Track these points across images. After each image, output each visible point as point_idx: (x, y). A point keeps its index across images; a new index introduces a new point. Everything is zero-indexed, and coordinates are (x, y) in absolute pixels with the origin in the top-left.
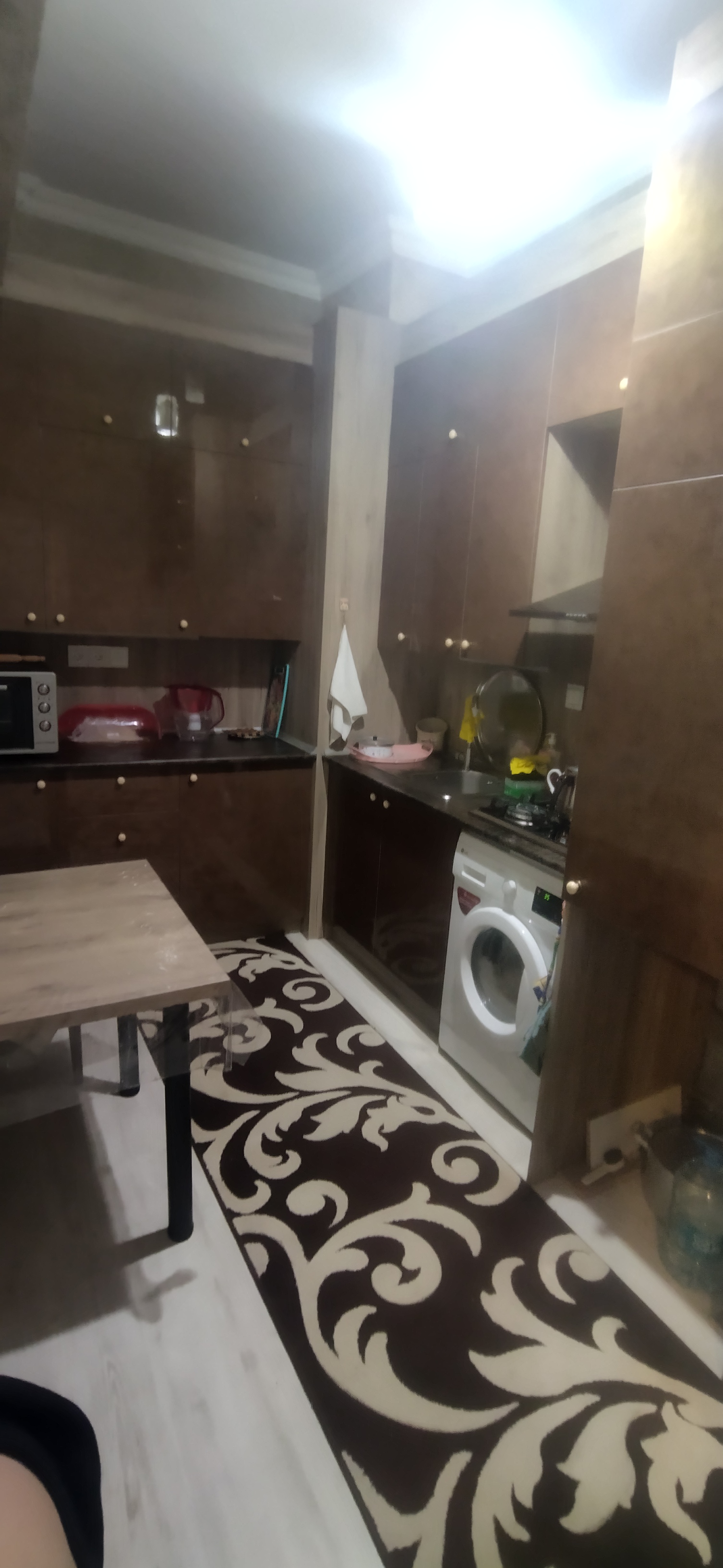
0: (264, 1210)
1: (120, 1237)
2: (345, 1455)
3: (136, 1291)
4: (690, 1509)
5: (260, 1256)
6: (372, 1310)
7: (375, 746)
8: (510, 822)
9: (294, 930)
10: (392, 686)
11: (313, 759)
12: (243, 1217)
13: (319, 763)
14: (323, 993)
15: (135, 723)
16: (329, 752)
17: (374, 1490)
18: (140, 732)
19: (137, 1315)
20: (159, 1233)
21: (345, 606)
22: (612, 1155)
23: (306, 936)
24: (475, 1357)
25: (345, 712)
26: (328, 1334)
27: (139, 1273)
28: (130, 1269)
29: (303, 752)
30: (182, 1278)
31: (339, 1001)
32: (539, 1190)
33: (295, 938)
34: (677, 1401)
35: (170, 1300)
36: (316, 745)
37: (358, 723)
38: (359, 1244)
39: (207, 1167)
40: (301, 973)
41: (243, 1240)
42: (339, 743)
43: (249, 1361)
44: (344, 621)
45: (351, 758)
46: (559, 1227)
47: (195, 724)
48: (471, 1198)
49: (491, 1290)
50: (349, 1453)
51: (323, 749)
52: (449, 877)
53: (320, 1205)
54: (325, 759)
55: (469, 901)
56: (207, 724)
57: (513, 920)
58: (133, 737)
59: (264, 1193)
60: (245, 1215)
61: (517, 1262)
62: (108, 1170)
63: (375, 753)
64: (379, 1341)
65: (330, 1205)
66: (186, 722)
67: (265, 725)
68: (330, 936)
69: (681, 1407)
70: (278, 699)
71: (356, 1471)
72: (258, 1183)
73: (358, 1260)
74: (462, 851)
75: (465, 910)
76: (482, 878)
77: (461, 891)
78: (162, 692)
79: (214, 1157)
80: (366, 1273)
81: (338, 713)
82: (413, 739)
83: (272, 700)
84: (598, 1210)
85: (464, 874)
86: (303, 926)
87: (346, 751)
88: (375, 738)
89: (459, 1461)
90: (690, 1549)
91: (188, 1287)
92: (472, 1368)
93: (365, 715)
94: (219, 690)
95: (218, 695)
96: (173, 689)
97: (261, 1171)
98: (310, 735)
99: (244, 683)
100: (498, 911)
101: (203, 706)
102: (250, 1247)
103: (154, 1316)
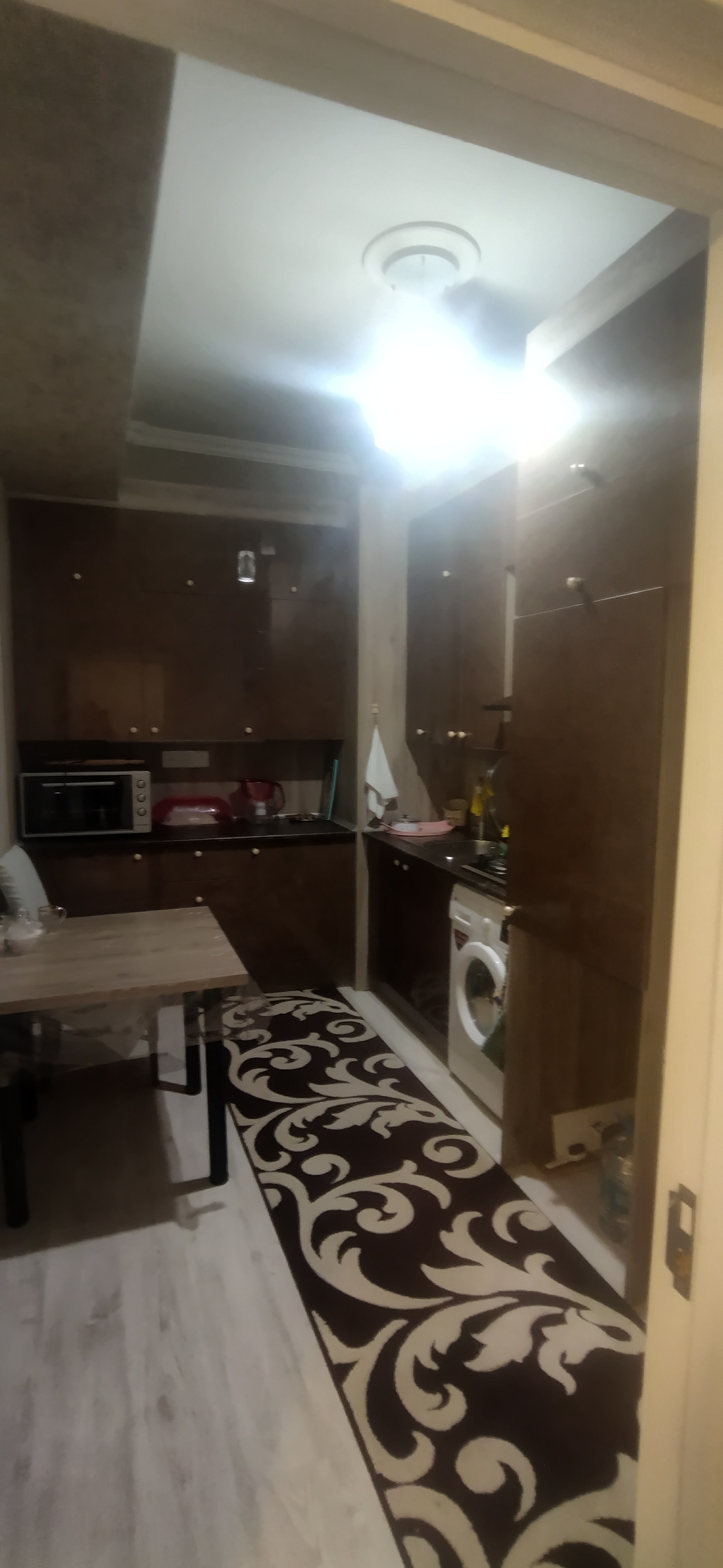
0: (285, 1170)
1: (175, 1179)
2: (314, 1313)
3: (181, 1211)
4: (570, 1368)
5: (275, 1197)
6: (353, 1234)
7: (403, 822)
8: (491, 874)
9: (345, 984)
10: (420, 773)
11: (354, 835)
12: (266, 1173)
13: (360, 839)
14: (360, 1029)
15: (213, 810)
16: (368, 829)
17: (331, 1333)
18: (216, 816)
19: (181, 1225)
20: (204, 1179)
21: (376, 710)
22: (576, 1149)
23: (355, 989)
24: (426, 1269)
25: (379, 796)
26: (316, 1243)
27: (186, 1202)
28: (180, 1199)
29: (346, 829)
30: (216, 1206)
31: (373, 1035)
32: (509, 1171)
33: (345, 990)
34: (579, 1307)
35: (205, 1219)
36: (356, 824)
37: (392, 805)
38: (351, 1195)
39: (245, 1141)
40: (345, 1015)
41: (263, 1187)
42: (375, 822)
43: (256, 1257)
44: (376, 721)
45: (385, 834)
46: (518, 1194)
47: (261, 811)
48: (450, 1173)
49: (449, 1229)
50: (317, 1312)
51: (363, 827)
52: (447, 922)
53: (327, 1169)
54: (365, 835)
55: (462, 938)
56: (271, 810)
57: (489, 950)
58: (212, 821)
59: (285, 1159)
60: (267, 1172)
61: (477, 1214)
62: (171, 1139)
63: (404, 828)
64: (354, 1253)
65: (335, 1170)
66: (254, 809)
67: (321, 811)
68: (375, 988)
69: (583, 1313)
70: (330, 788)
71: (319, 1321)
72: (282, 1153)
73: (350, 1204)
74: (456, 899)
75: (460, 946)
76: (467, 918)
77: (457, 932)
78: (235, 786)
79: (250, 1136)
80: (353, 1214)
81: (372, 796)
82: (441, 817)
83: (326, 789)
84: (554, 1187)
85: (457, 918)
86: (351, 981)
87: (381, 828)
88: (405, 817)
89: (396, 1325)
90: (560, 1387)
91: (220, 1211)
92: (422, 1274)
93: (397, 797)
94: (281, 783)
95: (279, 786)
96: (243, 782)
97: (285, 1146)
98: (352, 817)
99: (303, 776)
100: (479, 944)
101: (268, 796)
102: (268, 1191)
103: (193, 1226)
